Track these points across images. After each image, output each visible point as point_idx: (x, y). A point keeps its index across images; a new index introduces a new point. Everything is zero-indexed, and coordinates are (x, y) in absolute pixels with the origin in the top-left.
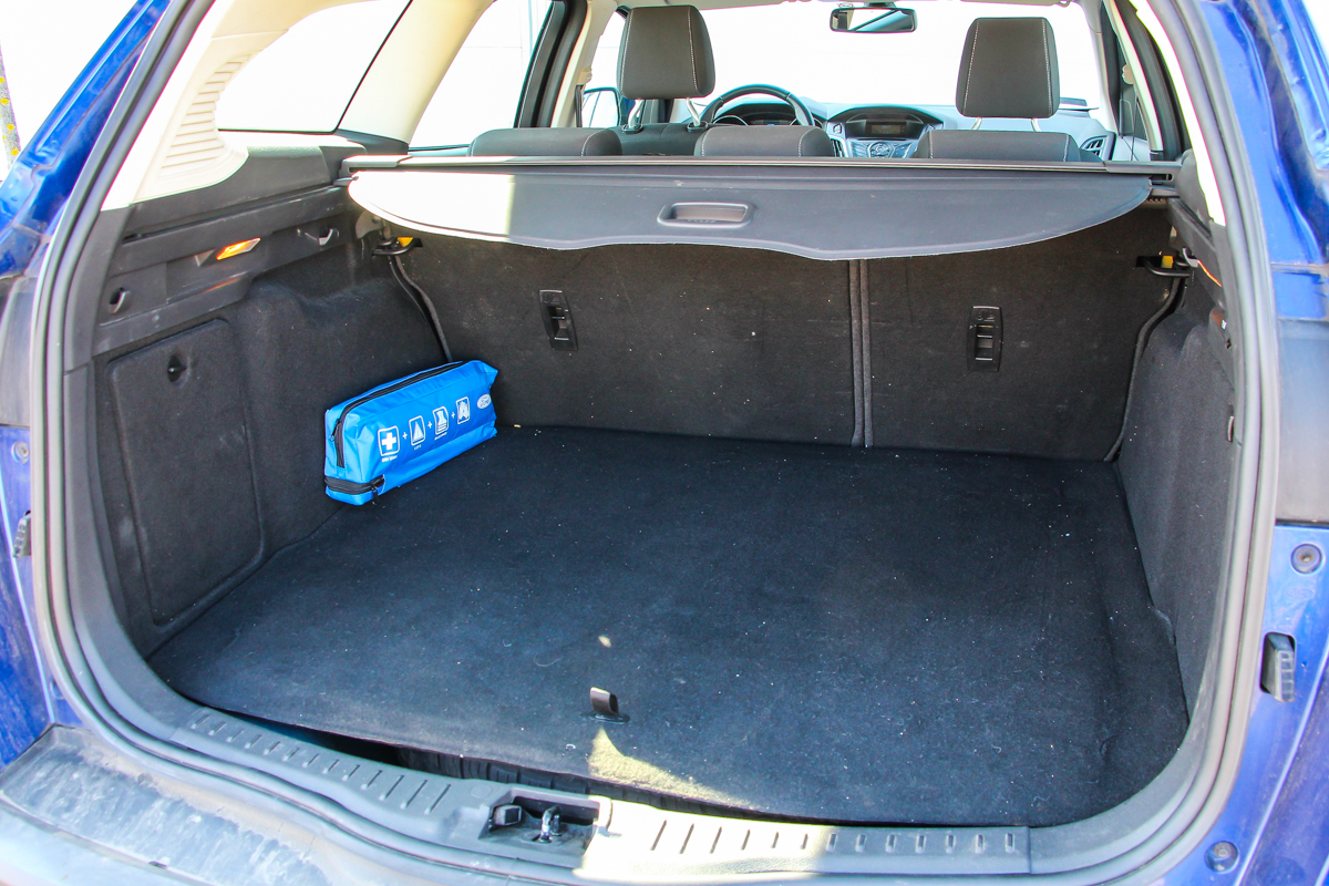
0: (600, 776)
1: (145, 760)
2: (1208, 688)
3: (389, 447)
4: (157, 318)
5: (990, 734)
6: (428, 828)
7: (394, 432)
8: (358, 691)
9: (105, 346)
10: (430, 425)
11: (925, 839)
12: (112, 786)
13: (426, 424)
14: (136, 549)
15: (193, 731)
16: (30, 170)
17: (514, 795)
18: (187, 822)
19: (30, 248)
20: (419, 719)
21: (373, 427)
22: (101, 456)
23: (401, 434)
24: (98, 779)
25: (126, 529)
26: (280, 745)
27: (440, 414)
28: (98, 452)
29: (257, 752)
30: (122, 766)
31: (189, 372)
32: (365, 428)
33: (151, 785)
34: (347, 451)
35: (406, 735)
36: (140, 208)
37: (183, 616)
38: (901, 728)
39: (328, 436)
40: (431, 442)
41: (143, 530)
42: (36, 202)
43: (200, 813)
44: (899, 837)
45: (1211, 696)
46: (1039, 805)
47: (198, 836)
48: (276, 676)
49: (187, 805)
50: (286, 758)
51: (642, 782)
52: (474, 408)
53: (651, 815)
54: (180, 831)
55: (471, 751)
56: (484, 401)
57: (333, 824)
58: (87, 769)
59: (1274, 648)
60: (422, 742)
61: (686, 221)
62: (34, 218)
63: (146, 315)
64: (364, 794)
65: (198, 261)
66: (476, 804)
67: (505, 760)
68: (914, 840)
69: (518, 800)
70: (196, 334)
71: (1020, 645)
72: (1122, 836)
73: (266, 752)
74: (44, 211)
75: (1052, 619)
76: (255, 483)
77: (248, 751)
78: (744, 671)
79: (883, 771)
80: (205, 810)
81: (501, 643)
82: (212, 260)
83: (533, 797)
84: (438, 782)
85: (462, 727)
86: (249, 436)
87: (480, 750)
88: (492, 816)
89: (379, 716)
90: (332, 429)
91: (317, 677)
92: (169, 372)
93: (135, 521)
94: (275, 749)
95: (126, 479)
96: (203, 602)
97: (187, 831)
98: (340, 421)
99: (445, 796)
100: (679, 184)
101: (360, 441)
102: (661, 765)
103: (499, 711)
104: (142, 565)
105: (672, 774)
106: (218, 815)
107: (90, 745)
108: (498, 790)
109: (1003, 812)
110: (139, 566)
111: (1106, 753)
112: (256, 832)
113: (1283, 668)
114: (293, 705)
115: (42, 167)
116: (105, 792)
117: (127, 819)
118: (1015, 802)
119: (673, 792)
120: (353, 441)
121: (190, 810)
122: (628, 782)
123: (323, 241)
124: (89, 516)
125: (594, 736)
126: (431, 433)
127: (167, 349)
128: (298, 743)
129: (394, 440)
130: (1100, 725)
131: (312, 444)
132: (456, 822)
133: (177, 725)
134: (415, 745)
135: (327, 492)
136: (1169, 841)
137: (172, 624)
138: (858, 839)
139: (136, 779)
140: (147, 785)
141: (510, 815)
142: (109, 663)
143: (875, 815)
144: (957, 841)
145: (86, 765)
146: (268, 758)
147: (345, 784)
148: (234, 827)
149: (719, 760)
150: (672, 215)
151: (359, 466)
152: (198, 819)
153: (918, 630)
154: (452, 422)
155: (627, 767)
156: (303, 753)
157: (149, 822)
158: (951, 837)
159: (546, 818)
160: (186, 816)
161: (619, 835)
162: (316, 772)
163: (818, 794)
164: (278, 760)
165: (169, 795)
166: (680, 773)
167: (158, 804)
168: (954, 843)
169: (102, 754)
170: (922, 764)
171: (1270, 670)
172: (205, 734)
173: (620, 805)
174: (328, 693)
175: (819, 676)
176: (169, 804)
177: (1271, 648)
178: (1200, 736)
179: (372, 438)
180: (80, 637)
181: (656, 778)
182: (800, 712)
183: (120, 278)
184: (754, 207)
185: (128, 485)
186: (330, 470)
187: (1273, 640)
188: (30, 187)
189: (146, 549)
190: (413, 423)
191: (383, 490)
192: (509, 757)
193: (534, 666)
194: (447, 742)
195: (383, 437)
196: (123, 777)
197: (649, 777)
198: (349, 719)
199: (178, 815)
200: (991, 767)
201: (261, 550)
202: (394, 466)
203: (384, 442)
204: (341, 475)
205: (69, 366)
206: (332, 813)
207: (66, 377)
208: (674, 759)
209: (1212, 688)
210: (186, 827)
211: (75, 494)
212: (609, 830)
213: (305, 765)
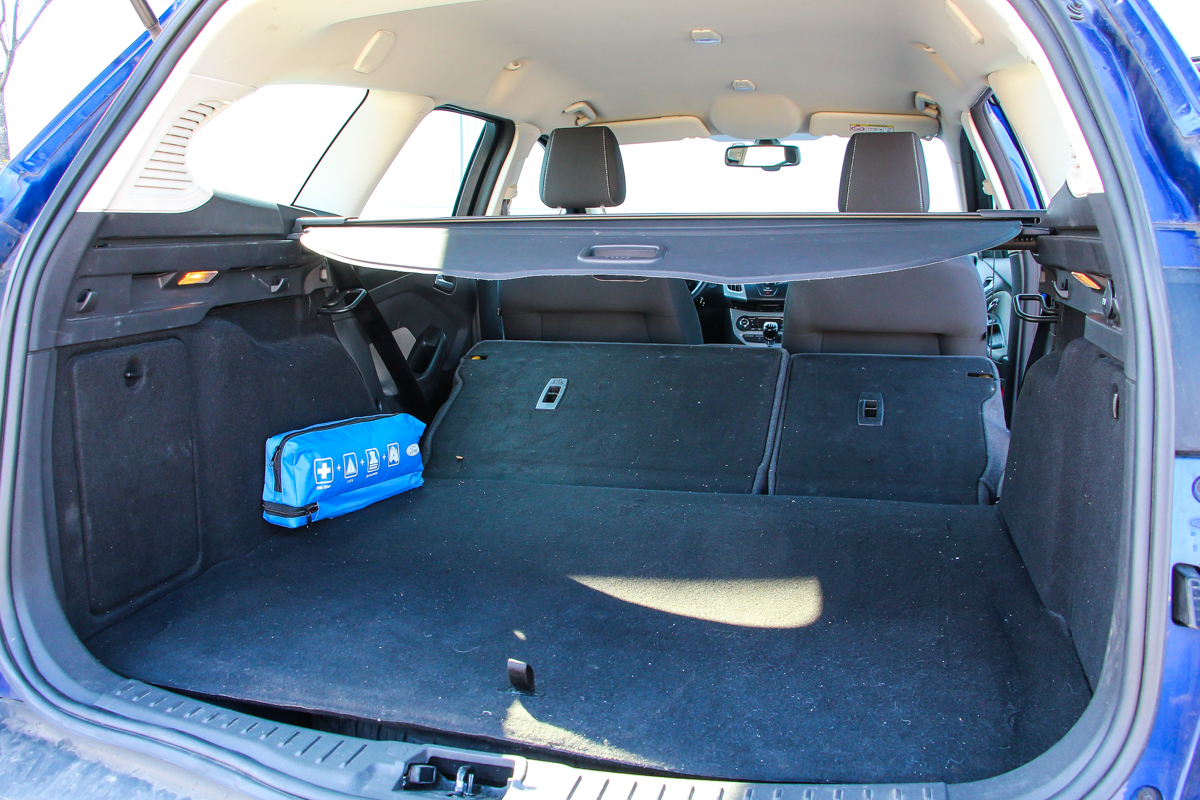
0: (516, 738)
1: (67, 722)
2: (1119, 627)
3: (324, 476)
4: (119, 323)
5: (898, 710)
6: (343, 780)
7: (329, 462)
8: (281, 667)
9: (69, 339)
10: (362, 462)
11: (842, 793)
12: (32, 750)
13: (359, 461)
14: (80, 536)
15: (118, 697)
16: (18, 176)
17: (429, 755)
18: (102, 781)
19: (10, 245)
20: (340, 688)
21: (309, 455)
22: (55, 441)
23: (335, 466)
24: (18, 743)
25: (72, 514)
26: (201, 710)
27: (372, 454)
28: (53, 437)
29: (178, 716)
30: (43, 732)
31: (144, 380)
32: (302, 456)
33: (70, 749)
34: (285, 476)
35: (325, 701)
36: (112, 218)
37: (119, 611)
38: (811, 706)
39: (268, 462)
40: (362, 480)
41: (88, 519)
42: (20, 204)
43: (115, 774)
44: (815, 791)
45: (1123, 633)
46: (953, 767)
47: (112, 794)
48: (204, 656)
49: (103, 767)
50: (206, 721)
51: (558, 745)
52: (403, 454)
53: (567, 773)
54: (94, 790)
55: (388, 715)
56: (413, 450)
57: (247, 777)
58: (9, 735)
59: (1183, 577)
60: (342, 708)
61: (604, 258)
62: (16, 218)
63: (109, 319)
64: (279, 751)
65: (161, 283)
66: (391, 761)
67: (422, 724)
68: (831, 794)
69: (434, 760)
70: (153, 346)
71: (921, 640)
72: (1043, 784)
73: (187, 715)
74: (26, 213)
75: (949, 621)
76: (198, 496)
77: (169, 715)
78: (655, 660)
79: (796, 739)
80: (122, 771)
81: (422, 634)
82: (173, 285)
83: (448, 757)
84: (354, 743)
85: (381, 695)
86: (195, 450)
87: (397, 715)
88: (406, 773)
89: (300, 686)
90: (271, 456)
91: (242, 657)
92: (126, 377)
93: (81, 510)
94: (196, 713)
95: (76, 468)
96: (140, 600)
97: (100, 790)
98: (279, 448)
99: (361, 753)
100: (597, 234)
101: (298, 468)
102: (576, 730)
103: (417, 684)
104: (85, 552)
105: (586, 737)
106: (134, 775)
107: (15, 714)
108: (412, 750)
109: (918, 773)
110: (81, 554)
111: (1014, 724)
112: (170, 791)
113: (1194, 595)
114: (218, 679)
115: (29, 174)
116: (24, 755)
117: (42, 779)
118: (928, 765)
119: (587, 753)
120: (290, 467)
121: (107, 771)
122: (543, 744)
123: (275, 289)
124: (38, 491)
125: (509, 705)
126: (363, 469)
127: (127, 353)
128: (218, 709)
129: (328, 470)
130: (1006, 703)
131: (252, 470)
132: (370, 777)
133: (101, 692)
134: (333, 710)
135: (264, 517)
136: (1093, 782)
137: (108, 616)
138: (775, 792)
139: (57, 745)
140: (66, 749)
141: (424, 774)
142: (42, 635)
143: (791, 775)
144: (875, 794)
145: (8, 731)
146: (189, 720)
147: (262, 742)
148: (148, 786)
149: (633, 728)
150: (591, 254)
151: (295, 491)
152: (113, 779)
153: (822, 631)
154: (383, 463)
155: (542, 731)
156: (220, 717)
157: (64, 782)
158: (868, 793)
159: (460, 775)
160: (101, 776)
161: (534, 788)
162: (235, 733)
163: (732, 757)
164: (199, 722)
165: (87, 758)
166: (594, 737)
167: (75, 766)
168: (872, 796)
169: (25, 722)
170: (834, 735)
171: (1181, 599)
172: (129, 701)
173: (534, 764)
174: (252, 669)
175: (728, 665)
176: (86, 766)
177: (1180, 578)
178: (1113, 679)
179: (308, 466)
180: (17, 606)
181: (572, 741)
182: (711, 692)
183: (88, 279)
184: (664, 249)
185: (78, 474)
186: (268, 495)
187: (1181, 570)
188: (16, 189)
189: (90, 538)
190: (347, 458)
191: (317, 517)
192: (426, 720)
193: (454, 652)
194: (365, 707)
195: (319, 466)
196: (43, 742)
197: (563, 739)
198: (270, 688)
199: (94, 776)
200: (903, 736)
201: (199, 561)
202: (327, 496)
203: (320, 471)
204: (278, 499)
205: (34, 346)
206: (246, 768)
207: (30, 357)
208: (589, 725)
209: (1124, 625)
210: (101, 786)
211: (27, 466)
212: (524, 783)
213: (224, 726)
